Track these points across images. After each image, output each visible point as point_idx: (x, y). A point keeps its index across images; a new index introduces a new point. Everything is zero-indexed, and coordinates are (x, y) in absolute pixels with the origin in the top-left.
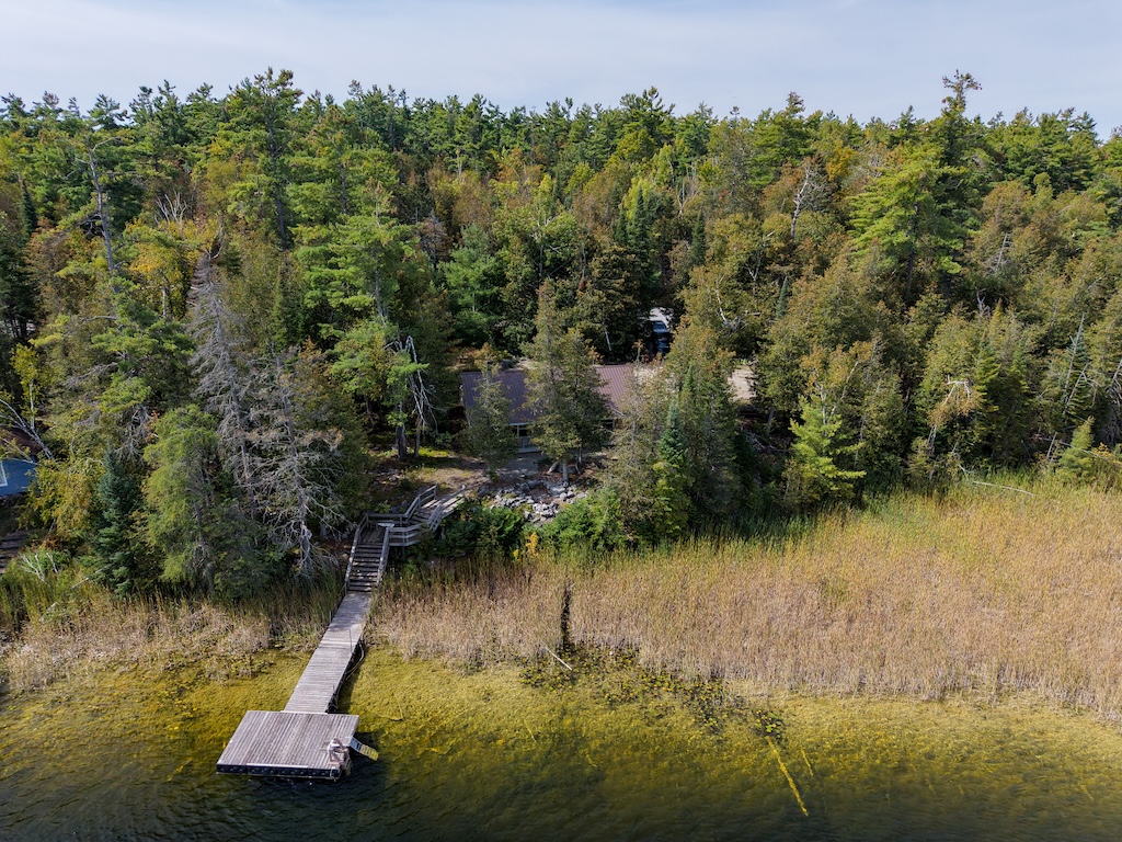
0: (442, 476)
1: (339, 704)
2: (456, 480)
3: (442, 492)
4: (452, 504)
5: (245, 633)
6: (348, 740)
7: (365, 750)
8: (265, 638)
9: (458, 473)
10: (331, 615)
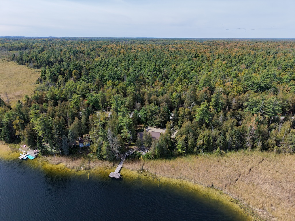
0: (133, 147)
1: (119, 172)
2: (135, 148)
3: (133, 149)
4: (133, 151)
5: (111, 164)
6: (120, 176)
7: (121, 177)
8: (113, 165)
9: (135, 147)
10: (119, 163)
